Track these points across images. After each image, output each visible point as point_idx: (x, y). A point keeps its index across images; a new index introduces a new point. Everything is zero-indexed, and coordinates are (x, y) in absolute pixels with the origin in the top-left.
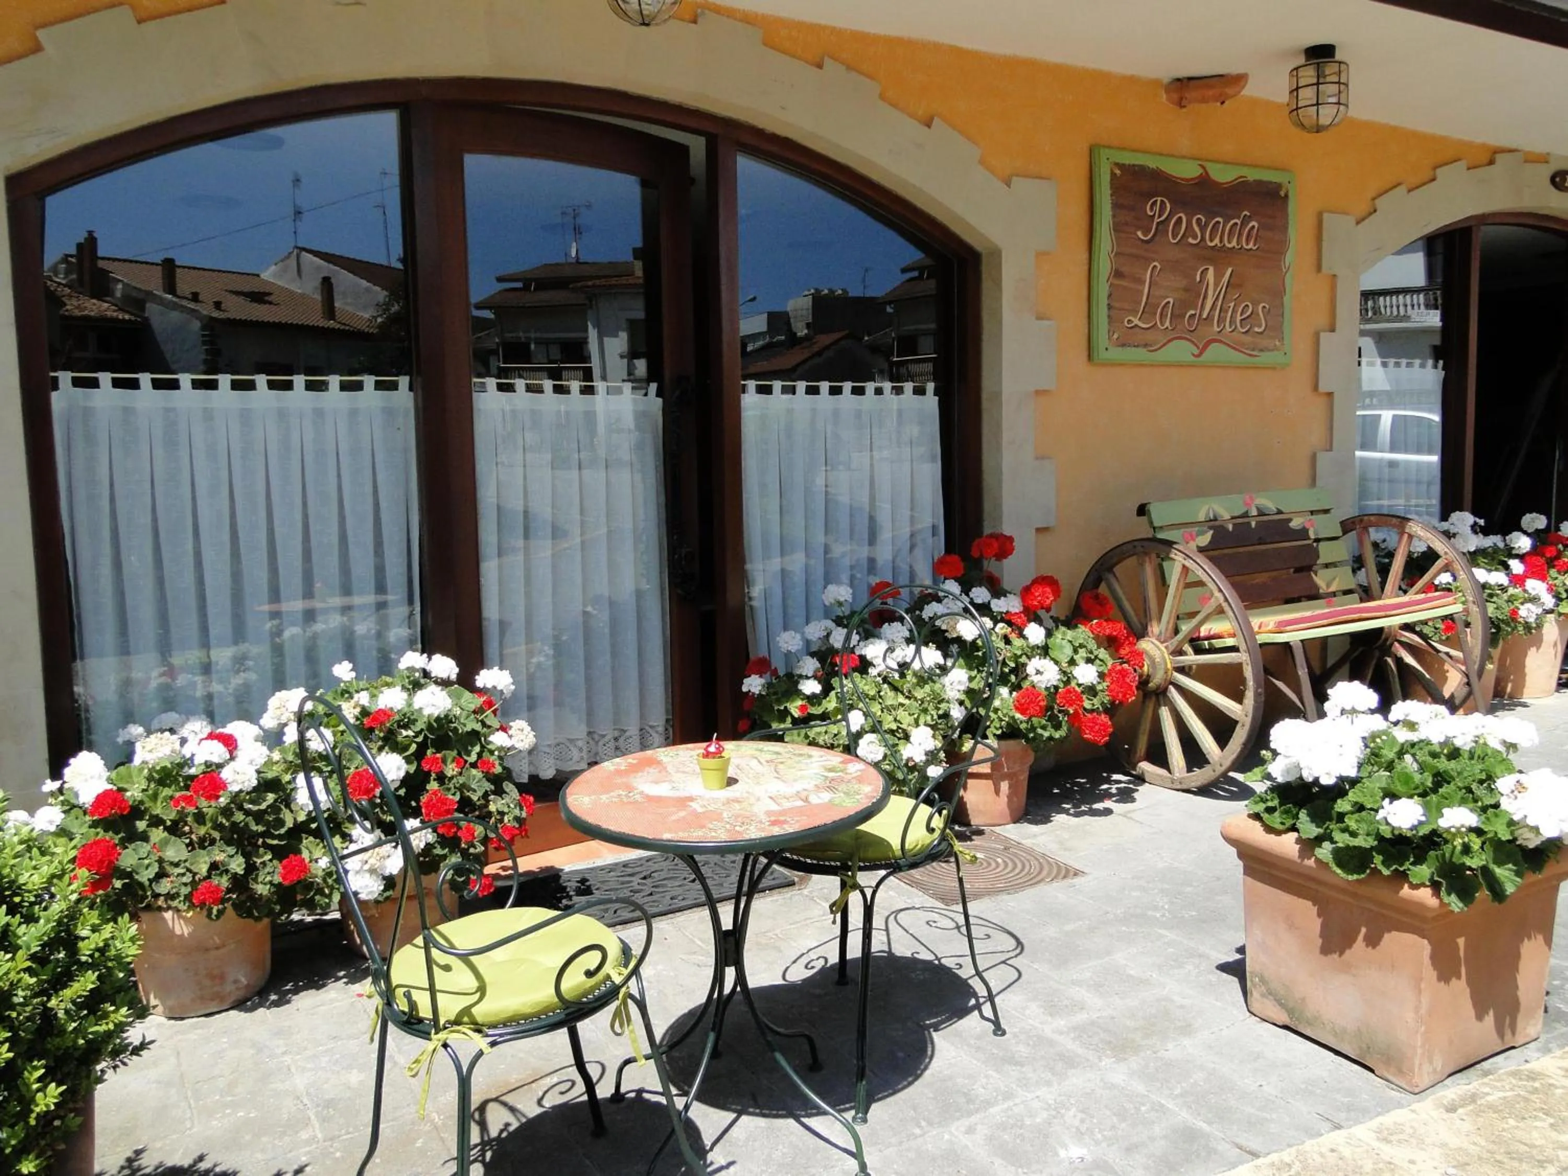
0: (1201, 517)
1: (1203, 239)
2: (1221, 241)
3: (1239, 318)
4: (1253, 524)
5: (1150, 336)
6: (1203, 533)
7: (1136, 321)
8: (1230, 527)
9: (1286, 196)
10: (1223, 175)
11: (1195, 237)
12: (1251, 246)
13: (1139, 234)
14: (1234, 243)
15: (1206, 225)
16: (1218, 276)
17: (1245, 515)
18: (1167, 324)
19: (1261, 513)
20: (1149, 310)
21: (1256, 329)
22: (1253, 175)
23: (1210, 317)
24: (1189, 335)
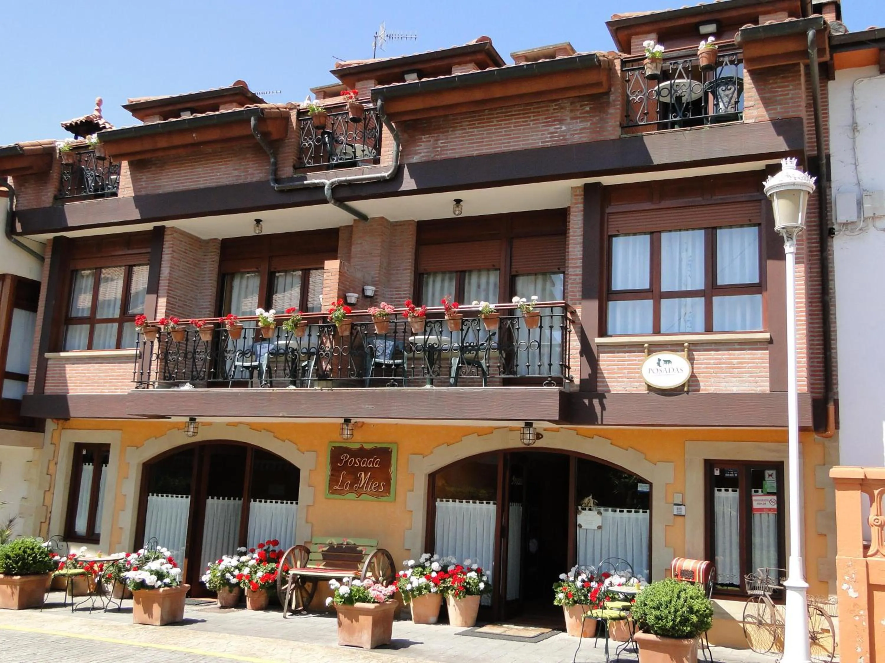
0: (327, 542)
1: (360, 464)
2: (366, 464)
3: (373, 487)
4: (344, 547)
5: (342, 492)
6: (325, 547)
7: (337, 487)
8: (336, 546)
9: (391, 451)
10: (367, 446)
11: (357, 464)
12: (377, 466)
13: (339, 464)
14: (371, 465)
15: (361, 461)
16: (366, 475)
17: (342, 544)
18: (348, 488)
19: (347, 544)
20: (342, 485)
21: (380, 490)
22: (378, 446)
23: (363, 486)
24: (356, 492)
